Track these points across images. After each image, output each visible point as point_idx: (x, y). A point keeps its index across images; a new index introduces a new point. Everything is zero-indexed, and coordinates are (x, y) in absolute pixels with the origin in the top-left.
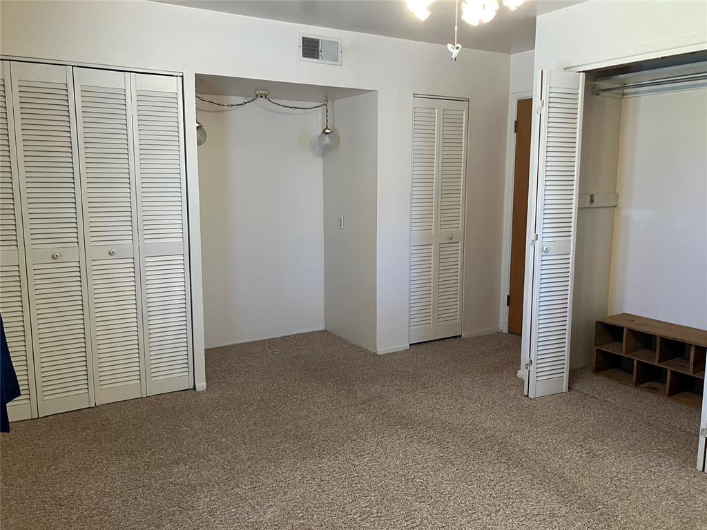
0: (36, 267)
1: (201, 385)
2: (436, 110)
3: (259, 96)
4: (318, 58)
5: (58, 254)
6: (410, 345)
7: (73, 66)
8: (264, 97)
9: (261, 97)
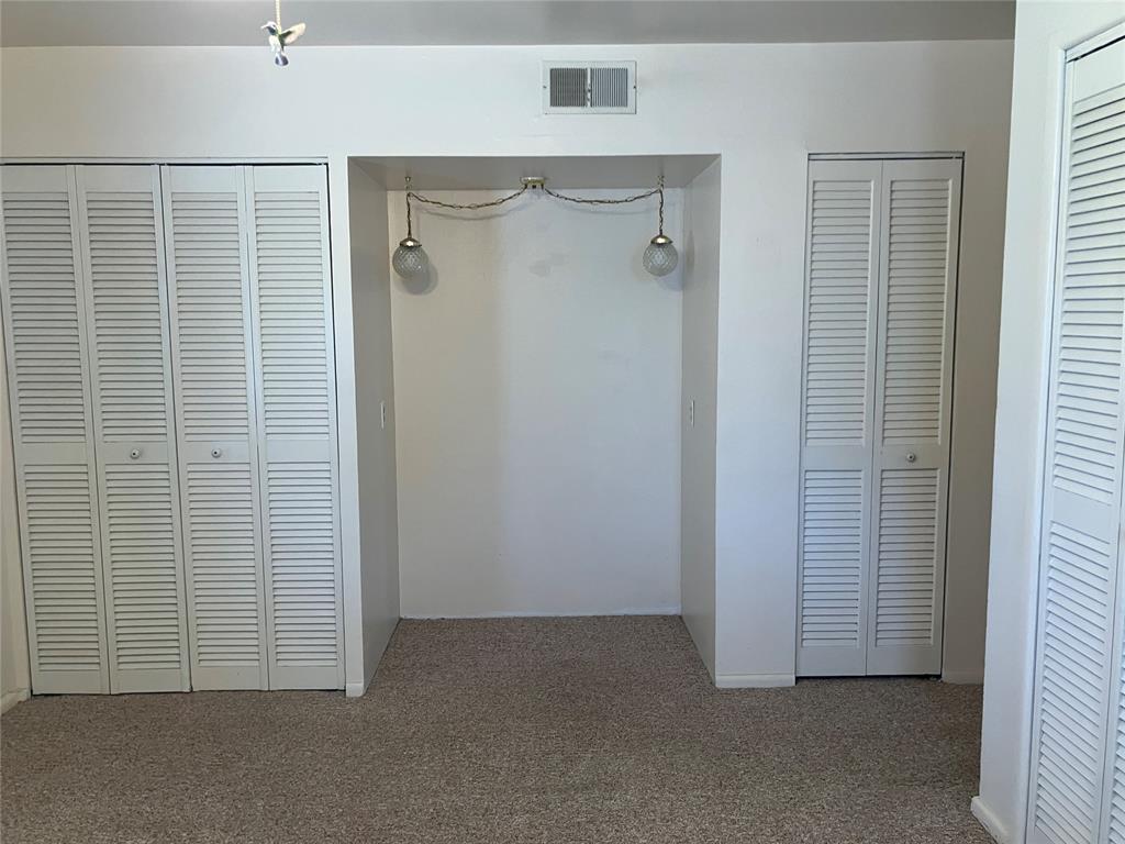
0: (109, 469)
1: (356, 687)
2: (872, 183)
3: (530, 186)
4: (584, 105)
5: (137, 453)
6: (798, 679)
7: (160, 165)
8: (538, 185)
9: (534, 187)
